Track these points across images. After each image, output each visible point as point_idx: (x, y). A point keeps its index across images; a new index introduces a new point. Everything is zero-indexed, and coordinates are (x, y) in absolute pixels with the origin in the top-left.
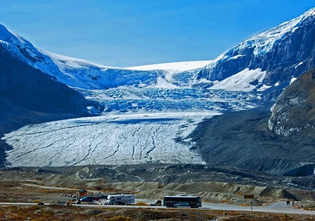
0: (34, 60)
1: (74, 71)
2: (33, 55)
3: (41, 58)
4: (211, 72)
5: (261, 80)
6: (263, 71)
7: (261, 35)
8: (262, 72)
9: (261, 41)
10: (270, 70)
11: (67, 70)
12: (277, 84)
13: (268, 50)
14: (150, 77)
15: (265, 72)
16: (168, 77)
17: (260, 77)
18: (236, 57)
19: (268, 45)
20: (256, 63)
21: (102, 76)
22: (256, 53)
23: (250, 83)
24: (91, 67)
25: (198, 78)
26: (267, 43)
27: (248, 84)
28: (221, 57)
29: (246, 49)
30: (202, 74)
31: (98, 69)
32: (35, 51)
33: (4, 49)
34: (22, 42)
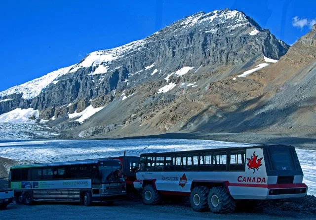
5: (37, 116)
8: (35, 111)
10: (43, 109)
12: (53, 118)
13: (36, 95)
15: (37, 110)
17: (35, 113)
18: (6, 100)
20: (28, 104)
22: (25, 97)
23: (29, 118)
26: (33, 90)
27: (28, 119)
29: (15, 94)
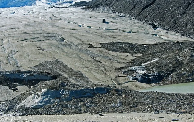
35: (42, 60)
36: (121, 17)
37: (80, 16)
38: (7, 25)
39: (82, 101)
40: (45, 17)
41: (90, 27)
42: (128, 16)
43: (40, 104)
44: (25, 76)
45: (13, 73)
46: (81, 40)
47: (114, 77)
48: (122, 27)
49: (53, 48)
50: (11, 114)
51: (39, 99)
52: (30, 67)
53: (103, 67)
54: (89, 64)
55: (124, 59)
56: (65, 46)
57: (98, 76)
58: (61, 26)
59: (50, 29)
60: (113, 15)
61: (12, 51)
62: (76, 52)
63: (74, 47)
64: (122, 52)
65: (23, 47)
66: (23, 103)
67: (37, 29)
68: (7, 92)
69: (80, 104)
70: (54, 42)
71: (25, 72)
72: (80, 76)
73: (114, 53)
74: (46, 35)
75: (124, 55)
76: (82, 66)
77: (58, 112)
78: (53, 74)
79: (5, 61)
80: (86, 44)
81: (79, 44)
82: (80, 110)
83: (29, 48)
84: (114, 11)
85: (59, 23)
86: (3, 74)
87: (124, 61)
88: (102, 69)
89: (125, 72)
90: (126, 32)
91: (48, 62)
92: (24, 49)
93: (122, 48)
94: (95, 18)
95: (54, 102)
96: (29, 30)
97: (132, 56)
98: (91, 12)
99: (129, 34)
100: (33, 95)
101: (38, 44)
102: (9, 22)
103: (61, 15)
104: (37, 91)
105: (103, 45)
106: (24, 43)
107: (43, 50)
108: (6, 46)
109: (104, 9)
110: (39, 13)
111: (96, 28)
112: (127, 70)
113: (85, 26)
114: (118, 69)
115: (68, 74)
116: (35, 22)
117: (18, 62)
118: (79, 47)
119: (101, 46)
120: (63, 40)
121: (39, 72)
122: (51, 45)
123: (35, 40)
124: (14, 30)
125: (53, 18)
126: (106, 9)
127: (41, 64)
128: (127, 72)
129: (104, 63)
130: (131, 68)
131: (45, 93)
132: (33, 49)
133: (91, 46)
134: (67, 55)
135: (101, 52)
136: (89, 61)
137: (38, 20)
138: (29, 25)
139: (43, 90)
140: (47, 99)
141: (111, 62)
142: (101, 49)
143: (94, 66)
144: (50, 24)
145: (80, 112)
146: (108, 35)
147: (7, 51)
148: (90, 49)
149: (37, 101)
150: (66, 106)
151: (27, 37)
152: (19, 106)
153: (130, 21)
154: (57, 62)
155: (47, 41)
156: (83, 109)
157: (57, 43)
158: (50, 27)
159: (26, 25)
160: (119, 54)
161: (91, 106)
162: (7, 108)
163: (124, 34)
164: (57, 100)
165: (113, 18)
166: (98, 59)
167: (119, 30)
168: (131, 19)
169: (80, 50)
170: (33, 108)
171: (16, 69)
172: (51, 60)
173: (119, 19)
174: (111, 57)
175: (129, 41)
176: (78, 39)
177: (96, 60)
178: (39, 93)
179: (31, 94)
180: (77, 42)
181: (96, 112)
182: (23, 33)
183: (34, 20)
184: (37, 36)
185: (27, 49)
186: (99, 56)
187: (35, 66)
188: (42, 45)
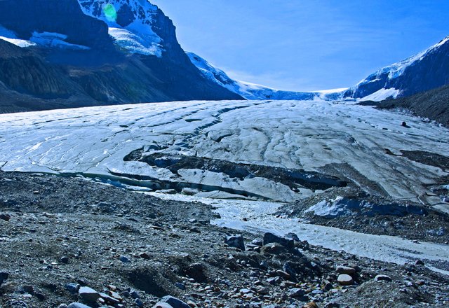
0: (225, 83)
1: (253, 91)
2: (224, 80)
3: (230, 82)
4: (354, 92)
6: (396, 89)
7: (394, 65)
9: (395, 68)
10: (402, 88)
11: (249, 91)
13: (400, 74)
14: (308, 96)
15: (398, 90)
16: (322, 96)
17: (394, 94)
18: (374, 81)
19: (400, 71)
20: (391, 84)
21: (274, 95)
22: (390, 77)
24: (266, 89)
25: (345, 97)
26: (399, 69)
28: (362, 81)
29: (382, 74)
30: (348, 94)
31: (271, 90)
32: (226, 77)
33: (202, 74)
34: (218, 71)
35: (329, 161)
36: (425, 122)
37: (374, 116)
38: (288, 118)
39: (388, 220)
40: (331, 112)
41: (387, 129)
42: (434, 121)
43: (332, 214)
44: (309, 177)
45: (296, 172)
46: (376, 144)
47: (420, 195)
48: (427, 134)
49: (342, 149)
50: (296, 219)
51: (332, 208)
52: (315, 168)
53: (406, 180)
54: (387, 174)
55: (433, 174)
56: (357, 147)
57: (400, 190)
58: (350, 124)
59: (337, 126)
60: (415, 118)
61: (293, 146)
62: (369, 157)
63: (367, 150)
64: (429, 164)
65: (306, 143)
66: (311, 209)
67: (322, 124)
68: (288, 193)
69: (386, 223)
70: (343, 142)
71: (309, 173)
72: (375, 186)
73: (419, 165)
74: (333, 133)
75: (432, 168)
76: (378, 175)
77: (356, 228)
78: (342, 180)
79: (287, 157)
80: (382, 149)
81: (374, 148)
82: (385, 230)
83: (314, 145)
84: (415, 115)
85: (347, 121)
86: (285, 171)
87: (433, 176)
88: (404, 182)
89: (435, 191)
90: (433, 140)
91: (335, 164)
92: (307, 146)
93: (430, 159)
94: (392, 119)
95: (351, 215)
96: (313, 125)
97: (444, 171)
98: (385, 113)
99: (438, 143)
100: (325, 201)
101: (324, 141)
102: (290, 114)
103: (350, 112)
104: (330, 198)
105: (405, 153)
106: (308, 139)
107: (330, 149)
108: (287, 141)
109: (401, 111)
110: (324, 108)
111: (394, 131)
112: (438, 188)
113: (380, 127)
114: (425, 186)
115: (361, 183)
116: (320, 118)
117: (301, 160)
118: (374, 151)
119: (401, 154)
120: (353, 140)
121: (325, 175)
122: (340, 145)
123: (320, 137)
124: (296, 124)
125: (340, 114)
126: (404, 111)
127: (327, 165)
128: (439, 190)
129: (406, 175)
130: (445, 186)
131: (340, 202)
132: (318, 146)
133: (388, 152)
134: (359, 159)
135: (402, 161)
136: (388, 170)
137: (323, 116)
138: (313, 120)
139: (339, 198)
140: (342, 210)
141: (416, 175)
142: (402, 157)
143: (394, 177)
144: (338, 122)
145: (385, 233)
146: (411, 142)
147: (289, 146)
148: (387, 155)
149: (329, 209)
150: (367, 222)
151: (310, 132)
152: (307, 211)
153: (438, 129)
154: (347, 166)
155: (334, 140)
156: (390, 229)
157: (346, 144)
158: (337, 124)
159: (309, 119)
160: (426, 166)
161: (400, 228)
162: (292, 211)
163: (431, 142)
164: (356, 213)
165: (415, 122)
166: (398, 168)
167: (425, 137)
168: (438, 126)
169: (375, 155)
170: (323, 217)
171: (298, 168)
172: (338, 162)
173: (422, 125)
174: (415, 169)
175: (439, 152)
176: (372, 141)
177: (395, 170)
178: (332, 200)
179: (322, 200)
180: (371, 145)
181: (409, 238)
182: (306, 128)
183: (319, 115)
184: (322, 132)
185: (311, 146)
186: (399, 165)
187: (321, 168)
188: (329, 143)
